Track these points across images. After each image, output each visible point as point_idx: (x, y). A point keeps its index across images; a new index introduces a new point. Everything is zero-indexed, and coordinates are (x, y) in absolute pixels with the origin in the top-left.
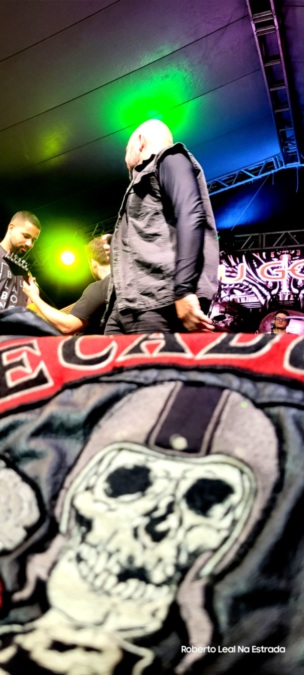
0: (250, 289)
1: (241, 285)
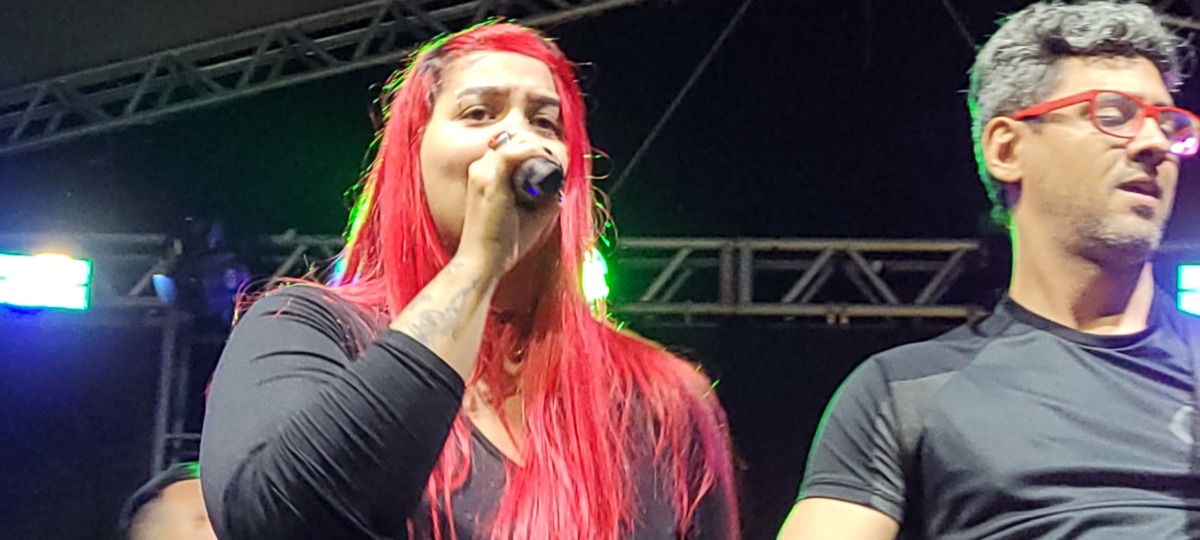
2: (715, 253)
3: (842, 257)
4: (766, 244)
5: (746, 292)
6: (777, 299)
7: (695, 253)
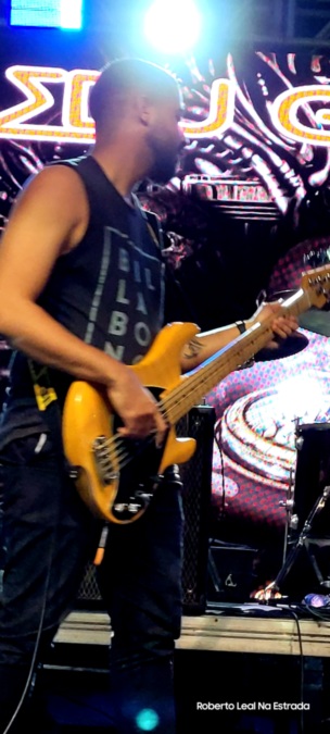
0: (247, 163)
1: (220, 146)
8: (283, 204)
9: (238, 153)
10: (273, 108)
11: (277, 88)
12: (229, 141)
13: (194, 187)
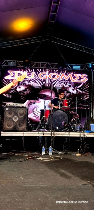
2: (38, 63)
3: (48, 64)
4: (42, 63)
5: (40, 66)
6: (43, 67)
7: (37, 63)
8: (40, 86)
9: (35, 80)
10: (39, 75)
11: (39, 73)
12: (34, 79)
13: (30, 84)
